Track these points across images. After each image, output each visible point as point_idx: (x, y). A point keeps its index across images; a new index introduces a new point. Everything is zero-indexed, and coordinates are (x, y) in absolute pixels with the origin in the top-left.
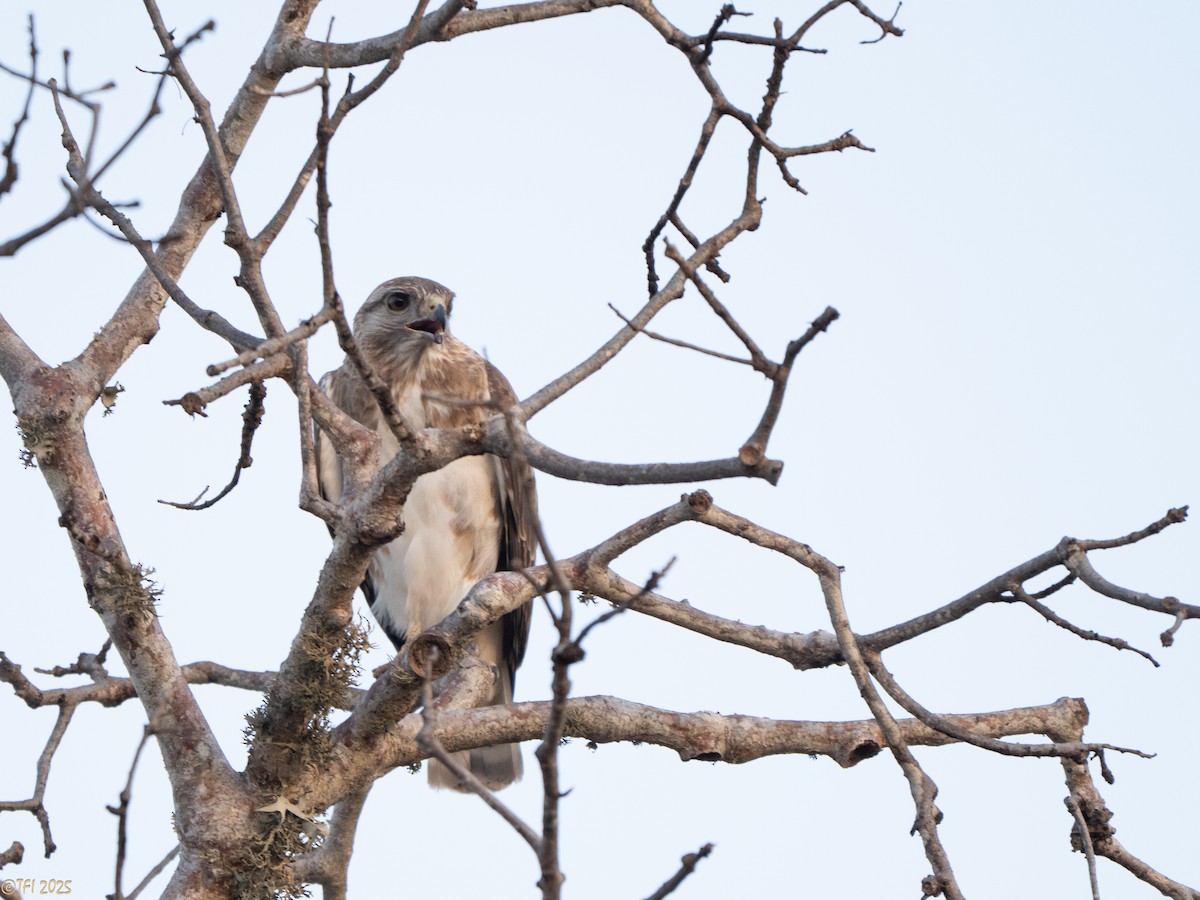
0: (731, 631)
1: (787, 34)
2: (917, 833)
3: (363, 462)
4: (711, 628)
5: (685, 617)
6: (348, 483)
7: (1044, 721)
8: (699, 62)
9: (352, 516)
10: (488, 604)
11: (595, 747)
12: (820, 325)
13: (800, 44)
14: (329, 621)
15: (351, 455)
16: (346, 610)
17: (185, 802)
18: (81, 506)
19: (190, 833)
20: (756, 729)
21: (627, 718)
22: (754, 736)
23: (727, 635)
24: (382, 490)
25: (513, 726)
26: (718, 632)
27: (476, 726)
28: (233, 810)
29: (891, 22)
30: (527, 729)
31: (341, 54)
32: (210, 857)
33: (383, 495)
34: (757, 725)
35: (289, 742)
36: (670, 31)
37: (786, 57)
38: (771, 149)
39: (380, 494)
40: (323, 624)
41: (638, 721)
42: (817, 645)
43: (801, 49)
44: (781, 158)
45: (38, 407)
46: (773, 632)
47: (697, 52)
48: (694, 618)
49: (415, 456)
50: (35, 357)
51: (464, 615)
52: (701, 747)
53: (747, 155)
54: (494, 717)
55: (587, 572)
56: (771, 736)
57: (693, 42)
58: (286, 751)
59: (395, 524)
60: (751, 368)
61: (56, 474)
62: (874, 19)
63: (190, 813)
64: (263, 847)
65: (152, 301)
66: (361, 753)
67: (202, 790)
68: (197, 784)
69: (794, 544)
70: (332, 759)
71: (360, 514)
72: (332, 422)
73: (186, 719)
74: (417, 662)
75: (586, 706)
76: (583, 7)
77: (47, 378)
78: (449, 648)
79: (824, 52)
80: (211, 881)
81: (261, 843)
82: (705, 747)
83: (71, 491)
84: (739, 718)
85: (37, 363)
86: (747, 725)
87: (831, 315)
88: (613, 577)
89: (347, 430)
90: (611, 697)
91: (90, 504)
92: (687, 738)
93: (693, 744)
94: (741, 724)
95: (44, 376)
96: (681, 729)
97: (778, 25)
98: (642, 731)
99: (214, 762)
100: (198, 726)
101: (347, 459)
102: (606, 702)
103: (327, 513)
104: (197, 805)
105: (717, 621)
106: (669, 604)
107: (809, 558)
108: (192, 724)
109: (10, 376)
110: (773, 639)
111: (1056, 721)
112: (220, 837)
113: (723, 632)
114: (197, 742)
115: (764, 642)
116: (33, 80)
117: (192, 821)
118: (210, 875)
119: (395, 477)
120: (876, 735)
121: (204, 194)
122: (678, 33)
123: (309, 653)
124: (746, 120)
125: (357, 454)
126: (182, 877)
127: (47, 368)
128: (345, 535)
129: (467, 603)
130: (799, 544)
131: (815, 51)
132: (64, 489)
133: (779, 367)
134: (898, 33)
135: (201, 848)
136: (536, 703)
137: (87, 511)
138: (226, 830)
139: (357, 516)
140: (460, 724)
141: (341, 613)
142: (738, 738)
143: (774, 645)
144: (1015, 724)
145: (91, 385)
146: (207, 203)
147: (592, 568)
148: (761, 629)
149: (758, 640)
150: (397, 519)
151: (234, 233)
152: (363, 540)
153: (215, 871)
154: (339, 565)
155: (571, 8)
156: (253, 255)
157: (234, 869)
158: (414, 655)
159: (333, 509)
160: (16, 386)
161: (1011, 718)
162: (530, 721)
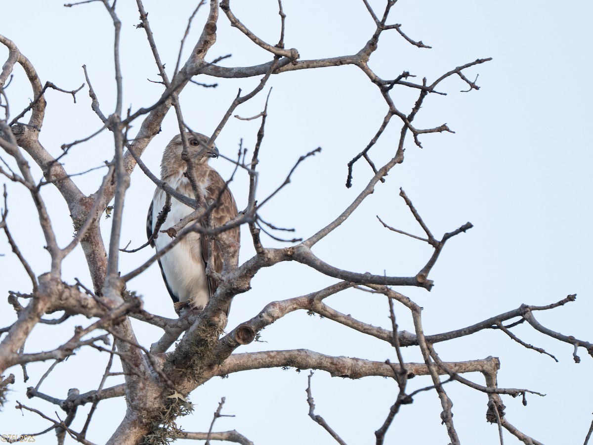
0: (368, 329)
1: (428, 85)
2: (444, 423)
3: (233, 256)
4: (360, 327)
5: (350, 322)
6: (226, 265)
7: (482, 367)
8: (385, 91)
9: (229, 281)
10: (273, 315)
11: (299, 371)
12: (463, 229)
13: (434, 89)
14: (211, 322)
15: (228, 253)
16: (218, 318)
17: (133, 390)
18: (97, 259)
19: (134, 403)
20: (364, 365)
21: (314, 360)
22: (363, 368)
23: (366, 331)
24: (245, 272)
25: (268, 362)
26: (363, 329)
27: (253, 361)
28: (154, 395)
29: (474, 83)
30: (273, 363)
31: (224, 72)
32: (142, 415)
33: (245, 274)
34: (365, 363)
35: (182, 368)
36: (374, 76)
37: (426, 94)
38: (412, 129)
39: (244, 273)
40: (208, 323)
41: (318, 361)
42: (404, 338)
43: (435, 92)
44: (416, 133)
45: (83, 216)
46: (385, 330)
47: (385, 87)
48: (353, 323)
49: (263, 260)
50: (81, 193)
51: (262, 319)
52: (342, 373)
53: (401, 131)
54: (260, 357)
55: (313, 303)
56: (370, 368)
57: (384, 83)
58: (181, 373)
59: (248, 286)
60: (427, 243)
61: (88, 245)
62: (467, 81)
63: (134, 394)
64: (167, 412)
65: (129, 169)
66: (207, 372)
67: (141, 385)
68: (139, 382)
69: (403, 297)
70: (201, 378)
71: (233, 280)
72: (221, 238)
73: (136, 353)
74: (239, 337)
75: (298, 354)
76: (337, 64)
77: (86, 202)
78: (253, 332)
79: (445, 94)
80: (142, 424)
81: (166, 411)
82: (343, 372)
83: (93, 252)
84: (357, 360)
85: (81, 195)
86: (360, 363)
87: (469, 226)
88: (323, 305)
89: (227, 242)
90: (308, 350)
91: (101, 258)
92: (336, 368)
93: (338, 371)
94: (358, 363)
95: (85, 201)
96: (334, 364)
97: (424, 80)
98: (319, 365)
99: (146, 373)
100: (140, 357)
101: (226, 255)
102: (306, 353)
103: (218, 278)
104: (138, 392)
105: (362, 325)
106: (343, 317)
107: (409, 303)
108: (138, 356)
109: (69, 200)
110: (385, 333)
111: (487, 367)
112: (148, 406)
113: (365, 329)
114: (140, 364)
115: (381, 335)
116: (238, 164)
117: (136, 398)
118: (142, 422)
119: (252, 267)
120: (414, 370)
121: (153, 124)
122: (377, 78)
123: (201, 335)
124: (403, 117)
125: (231, 253)
126: (128, 422)
127: (85, 198)
128: (224, 288)
129: (263, 314)
130: (405, 297)
131: (441, 94)
132: (90, 251)
133: (439, 242)
134: (477, 88)
135: (139, 410)
136: (277, 351)
137: (99, 260)
138: (150, 403)
139: (231, 281)
140: (246, 360)
141: (216, 319)
142: (357, 369)
143: (385, 336)
144: (471, 368)
145: (103, 205)
146: (154, 128)
147: (316, 301)
148: (380, 328)
149: (379, 333)
150: (249, 284)
151: (187, 155)
152: (233, 291)
153: (144, 420)
154: (219, 300)
155: (332, 64)
156: (193, 165)
157: (152, 420)
158: (238, 334)
159: (220, 277)
160: (72, 205)
161: (469, 365)
162: (275, 360)
